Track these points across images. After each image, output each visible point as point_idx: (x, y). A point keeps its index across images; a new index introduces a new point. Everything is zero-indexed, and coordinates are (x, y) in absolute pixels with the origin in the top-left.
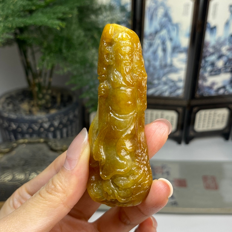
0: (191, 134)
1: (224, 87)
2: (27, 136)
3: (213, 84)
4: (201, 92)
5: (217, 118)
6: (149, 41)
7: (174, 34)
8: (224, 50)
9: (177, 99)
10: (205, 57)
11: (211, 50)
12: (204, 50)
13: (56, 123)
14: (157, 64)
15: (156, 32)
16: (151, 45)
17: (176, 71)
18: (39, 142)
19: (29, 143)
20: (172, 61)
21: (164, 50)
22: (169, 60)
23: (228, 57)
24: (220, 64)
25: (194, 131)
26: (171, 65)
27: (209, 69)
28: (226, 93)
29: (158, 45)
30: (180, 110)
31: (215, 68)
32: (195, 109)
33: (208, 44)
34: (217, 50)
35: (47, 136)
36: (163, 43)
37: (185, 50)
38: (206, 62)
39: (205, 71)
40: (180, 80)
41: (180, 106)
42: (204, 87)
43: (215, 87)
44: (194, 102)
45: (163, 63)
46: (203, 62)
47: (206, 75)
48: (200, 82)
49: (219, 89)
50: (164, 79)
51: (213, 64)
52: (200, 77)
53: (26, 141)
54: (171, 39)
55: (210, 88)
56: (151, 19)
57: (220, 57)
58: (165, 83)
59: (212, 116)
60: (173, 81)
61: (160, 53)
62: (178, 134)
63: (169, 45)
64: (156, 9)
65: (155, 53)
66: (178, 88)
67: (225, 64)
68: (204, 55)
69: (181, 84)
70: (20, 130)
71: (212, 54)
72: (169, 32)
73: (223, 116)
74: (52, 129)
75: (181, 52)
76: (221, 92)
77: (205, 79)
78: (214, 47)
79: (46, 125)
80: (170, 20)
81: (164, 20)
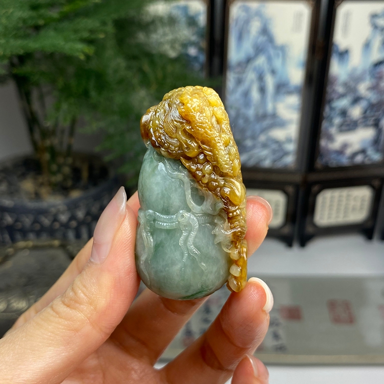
0: (309, 229)
1: (363, 151)
2: (31, 236)
3: (345, 146)
4: (324, 160)
5: (352, 203)
6: (236, 76)
7: (278, 63)
8: (363, 88)
9: (284, 171)
10: (330, 101)
11: (340, 89)
12: (329, 89)
13: (80, 214)
14: (251, 112)
15: (249, 60)
16: (239, 82)
17: (282, 124)
18: (51, 247)
19: (35, 248)
20: (275, 109)
21: (262, 90)
22: (270, 107)
23: (368, 100)
24: (356, 112)
25: (314, 225)
26: (274, 115)
27: (337, 120)
28: (367, 162)
29: (252, 82)
30: (290, 189)
31: (347, 119)
32: (315, 188)
33: (336, 79)
34: (350, 88)
35: (65, 237)
36: (261, 78)
37: (297, 90)
38: (332, 109)
39: (331, 124)
40: (289, 140)
41: (289, 183)
42: (329, 152)
43: (349, 151)
44: (313, 177)
45: (261, 112)
46: (327, 109)
47: (333, 130)
48: (323, 143)
49: (355, 155)
50: (262, 138)
51: (344, 113)
52: (321, 135)
53: (30, 244)
54: (273, 72)
55: (341, 152)
56: (240, 38)
57: (356, 100)
58: (265, 146)
59: (344, 199)
60: (277, 142)
61: (255, 95)
62: (287, 230)
63: (270, 82)
64: (247, 22)
65: (246, 94)
66: (286, 153)
67: (365, 112)
68: (328, 97)
69: (291, 147)
70: (19, 225)
71: (342, 96)
72: (269, 59)
73: (363, 200)
74: (74, 224)
75: (290, 93)
76: (359, 159)
77: (331, 138)
78: (345, 85)
79: (64, 218)
80: (271, 40)
81: (262, 39)
